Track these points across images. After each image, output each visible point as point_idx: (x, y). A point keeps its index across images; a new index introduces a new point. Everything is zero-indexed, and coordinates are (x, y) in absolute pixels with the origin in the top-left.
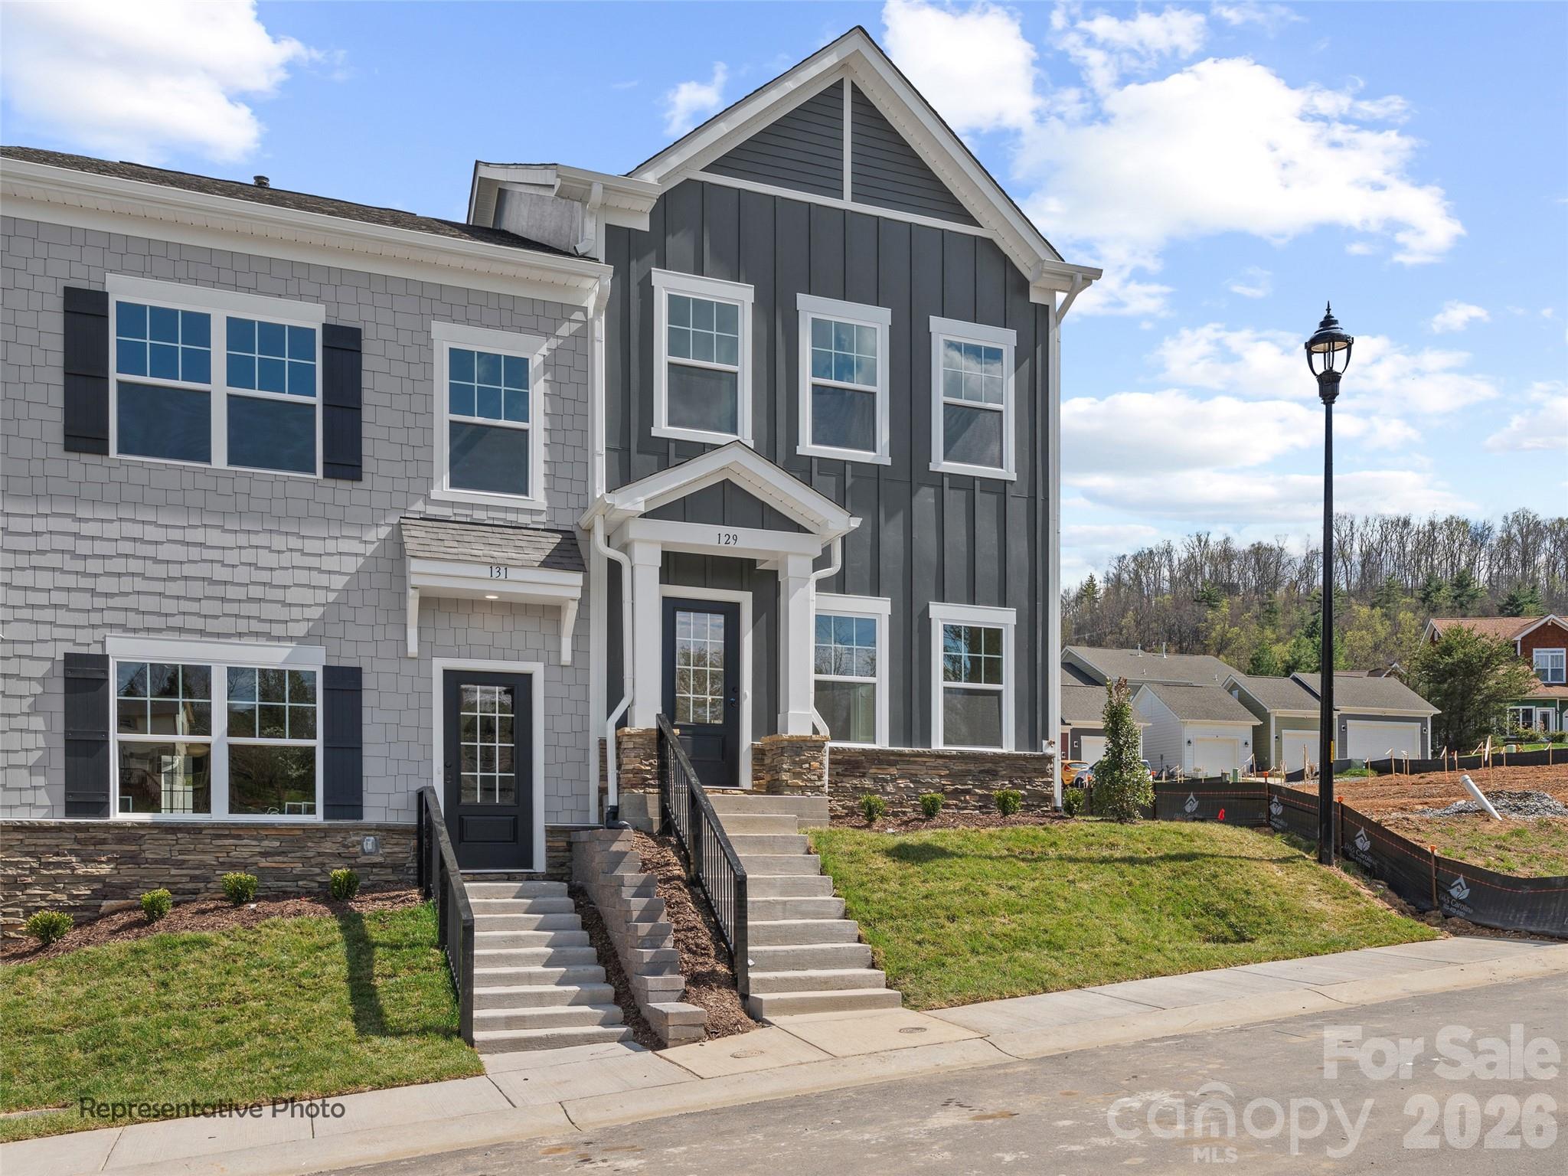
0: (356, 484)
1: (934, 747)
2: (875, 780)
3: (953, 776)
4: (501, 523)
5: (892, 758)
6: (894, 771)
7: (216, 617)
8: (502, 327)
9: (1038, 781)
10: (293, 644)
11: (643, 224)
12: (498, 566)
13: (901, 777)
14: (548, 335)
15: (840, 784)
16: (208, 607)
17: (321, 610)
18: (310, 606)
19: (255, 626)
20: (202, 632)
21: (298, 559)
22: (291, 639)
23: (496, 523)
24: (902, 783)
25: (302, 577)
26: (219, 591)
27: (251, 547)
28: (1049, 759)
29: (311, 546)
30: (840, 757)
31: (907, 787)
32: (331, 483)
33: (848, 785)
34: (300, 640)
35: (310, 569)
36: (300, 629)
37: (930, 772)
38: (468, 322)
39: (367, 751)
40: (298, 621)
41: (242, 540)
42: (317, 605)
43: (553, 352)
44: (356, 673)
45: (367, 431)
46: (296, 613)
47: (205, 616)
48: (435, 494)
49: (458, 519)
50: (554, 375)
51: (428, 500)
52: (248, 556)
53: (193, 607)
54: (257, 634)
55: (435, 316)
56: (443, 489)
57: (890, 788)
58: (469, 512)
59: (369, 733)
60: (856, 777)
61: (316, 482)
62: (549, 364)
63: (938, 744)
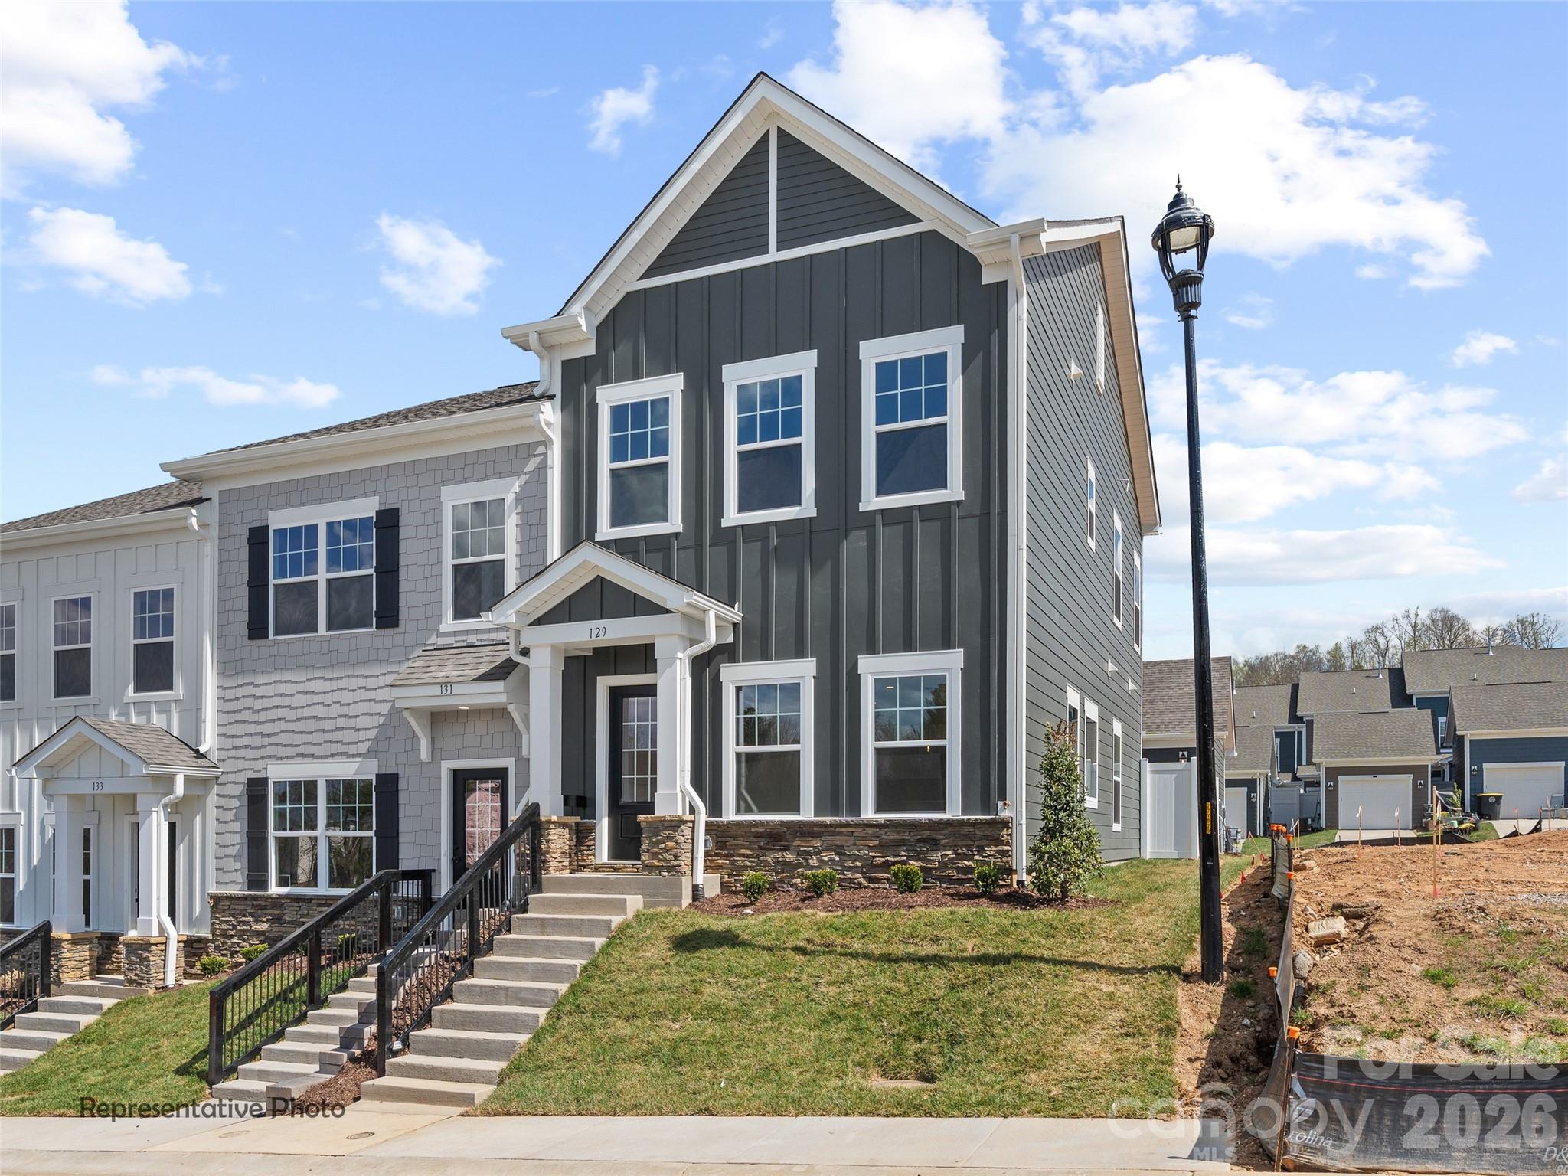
0: (396, 630)
1: (863, 816)
2: (799, 853)
3: (883, 847)
4: (486, 643)
5: (815, 829)
6: (818, 843)
7: (320, 744)
8: (487, 478)
9: (990, 850)
10: (360, 760)
11: (590, 350)
12: (446, 684)
13: (826, 850)
14: (518, 474)
15: (761, 858)
16: (317, 737)
17: (376, 730)
18: (369, 729)
19: (341, 748)
20: (313, 756)
21: (362, 694)
22: (359, 755)
23: (483, 643)
24: (825, 856)
25: (365, 707)
26: (322, 725)
27: (338, 689)
28: (1005, 824)
29: (371, 683)
30: (761, 830)
31: (832, 860)
32: (381, 631)
33: (769, 859)
34: (366, 756)
35: (370, 700)
36: (363, 748)
37: (858, 843)
38: (465, 480)
39: (402, 839)
40: (363, 741)
41: (334, 685)
42: (373, 727)
43: (523, 486)
44: (395, 777)
45: (403, 587)
46: (362, 735)
47: (315, 744)
48: (443, 628)
49: (458, 645)
50: (523, 508)
51: (439, 634)
52: (336, 697)
53: (309, 738)
54: (341, 754)
55: (443, 483)
56: (449, 622)
57: (813, 861)
58: (464, 638)
59: (403, 826)
60: (778, 850)
61: (372, 634)
62: (520, 499)
63: (868, 811)
